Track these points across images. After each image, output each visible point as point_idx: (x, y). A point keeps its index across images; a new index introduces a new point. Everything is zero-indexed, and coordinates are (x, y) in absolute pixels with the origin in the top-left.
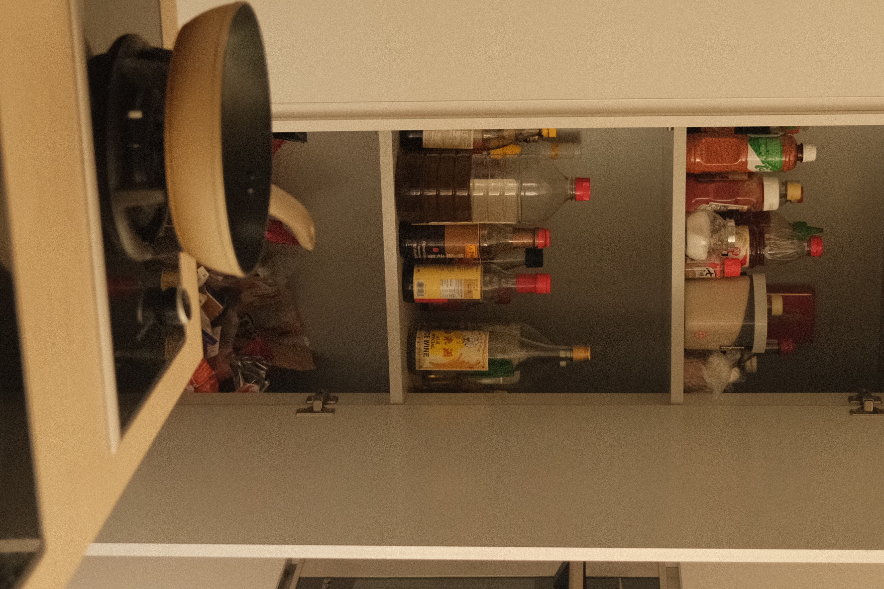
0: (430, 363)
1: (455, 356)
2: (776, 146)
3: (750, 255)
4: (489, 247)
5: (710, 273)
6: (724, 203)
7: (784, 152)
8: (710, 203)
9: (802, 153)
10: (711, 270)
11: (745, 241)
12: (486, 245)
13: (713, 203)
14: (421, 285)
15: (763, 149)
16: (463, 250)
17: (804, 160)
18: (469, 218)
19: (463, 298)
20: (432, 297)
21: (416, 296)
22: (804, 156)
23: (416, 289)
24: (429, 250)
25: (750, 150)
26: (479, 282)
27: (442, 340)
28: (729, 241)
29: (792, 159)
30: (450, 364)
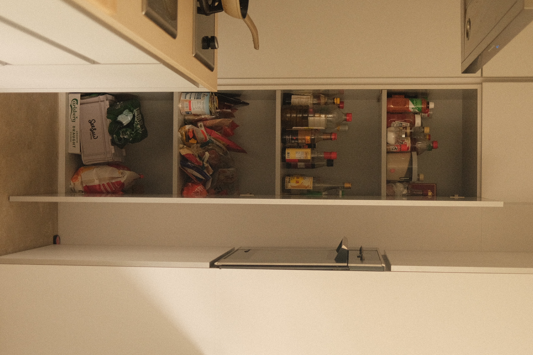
0: (291, 186)
1: (300, 183)
2: (419, 101)
3: (411, 147)
4: (314, 139)
5: (396, 149)
6: (401, 121)
7: (422, 104)
8: (396, 121)
9: (429, 105)
10: (396, 147)
11: (409, 140)
12: (313, 138)
13: (397, 121)
14: (288, 153)
15: (415, 102)
16: (305, 139)
17: (430, 108)
18: (307, 126)
19: (304, 159)
20: (292, 158)
21: (286, 158)
22: (430, 106)
23: (286, 156)
24: (292, 139)
25: (410, 102)
26: (310, 153)
27: (295, 178)
28: (403, 136)
29: (425, 106)
30: (298, 186)
